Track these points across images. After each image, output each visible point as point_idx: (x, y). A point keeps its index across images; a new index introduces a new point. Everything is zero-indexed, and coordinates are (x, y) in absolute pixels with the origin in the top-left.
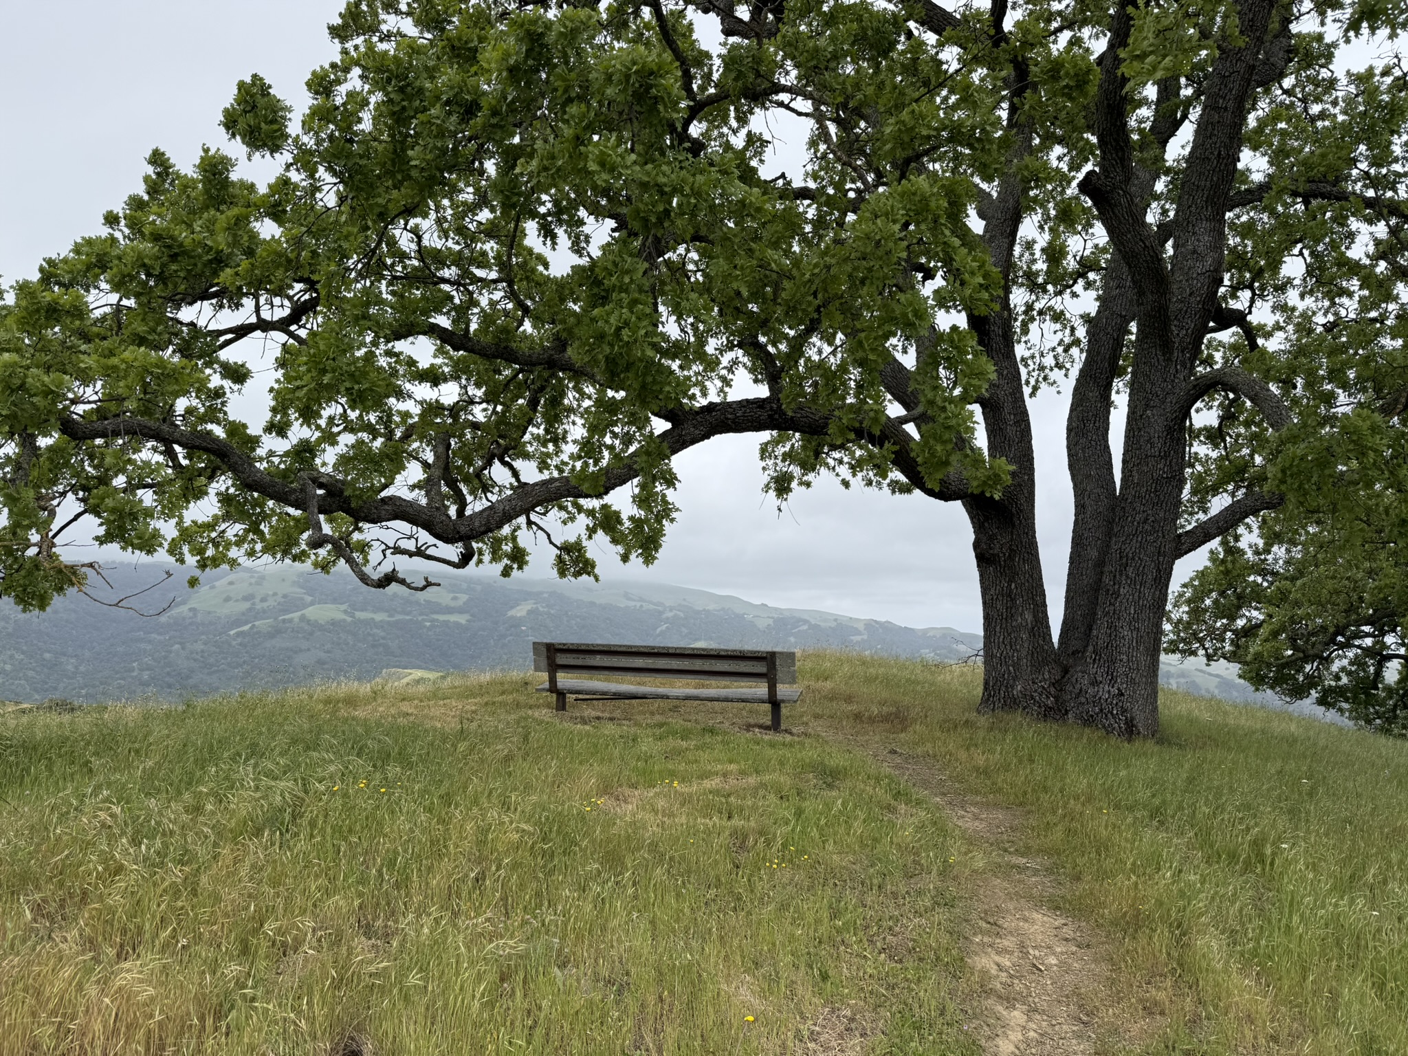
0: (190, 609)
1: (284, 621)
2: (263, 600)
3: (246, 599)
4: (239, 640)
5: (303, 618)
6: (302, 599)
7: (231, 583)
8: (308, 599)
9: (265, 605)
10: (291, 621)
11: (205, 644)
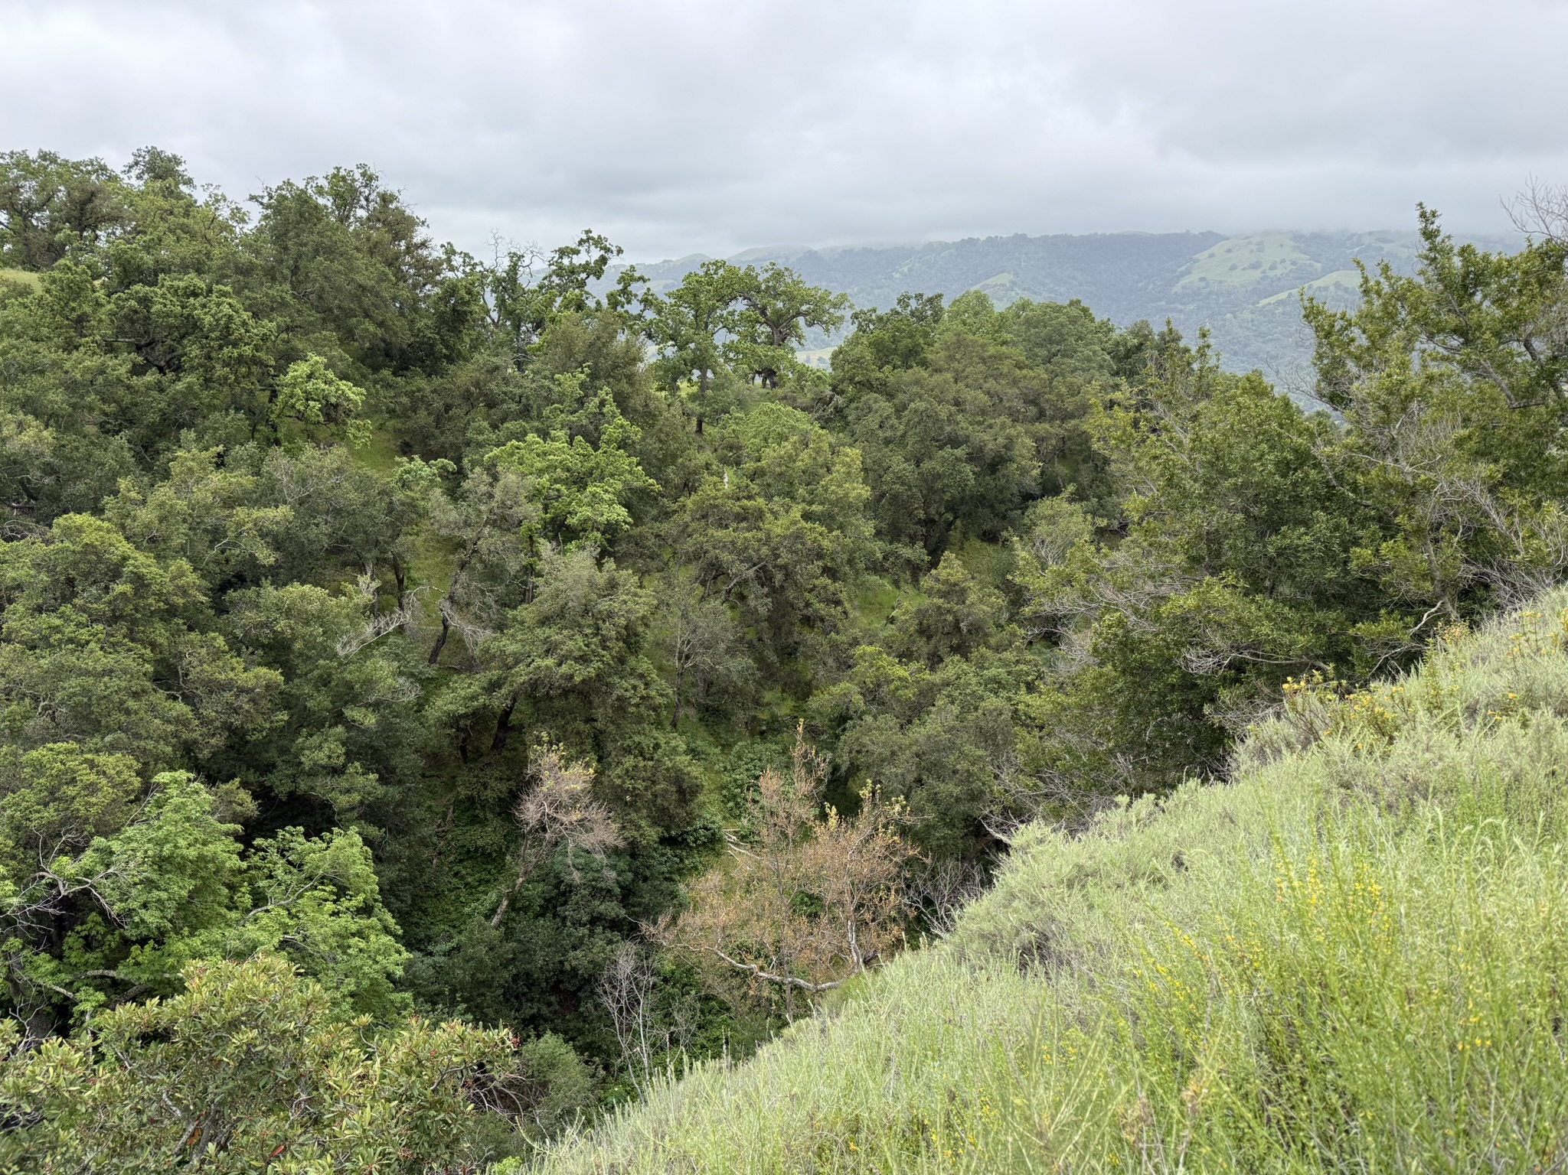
0: (1202, 279)
1: (1319, 288)
2: (1273, 267)
3: (1254, 266)
4: (1281, 309)
5: (1337, 285)
6: (1311, 266)
7: (1229, 251)
8: (1319, 266)
9: (1279, 272)
10: (1326, 289)
11: (1252, 313)
